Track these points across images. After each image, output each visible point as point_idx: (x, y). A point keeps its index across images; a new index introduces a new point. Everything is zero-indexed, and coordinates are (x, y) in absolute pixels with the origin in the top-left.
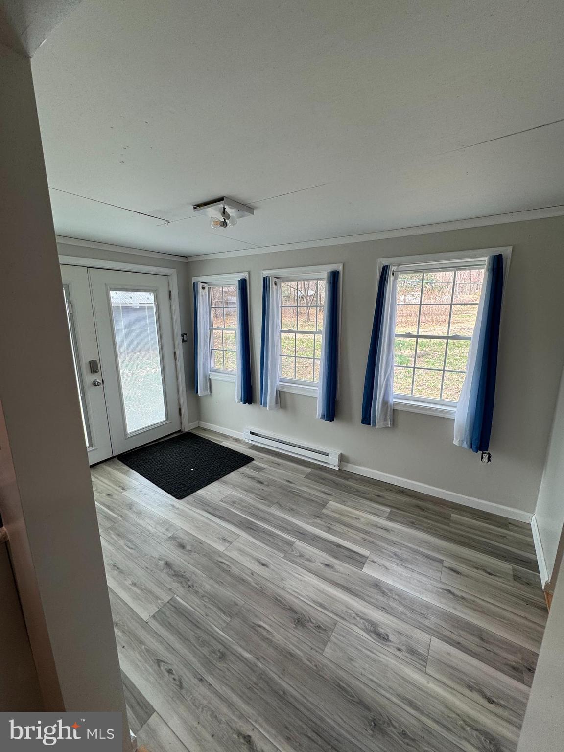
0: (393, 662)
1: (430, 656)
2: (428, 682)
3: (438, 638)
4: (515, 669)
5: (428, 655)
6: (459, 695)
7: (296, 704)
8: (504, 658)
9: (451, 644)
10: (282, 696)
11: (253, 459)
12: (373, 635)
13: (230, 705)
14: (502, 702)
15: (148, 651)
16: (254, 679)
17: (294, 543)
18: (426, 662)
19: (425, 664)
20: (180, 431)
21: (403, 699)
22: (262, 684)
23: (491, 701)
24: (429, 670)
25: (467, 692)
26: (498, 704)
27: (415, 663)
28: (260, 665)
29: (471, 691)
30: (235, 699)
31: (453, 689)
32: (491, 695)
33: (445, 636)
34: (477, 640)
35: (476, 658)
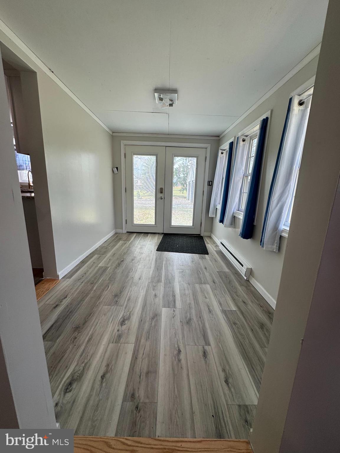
0: (110, 329)
1: (120, 345)
2: (103, 345)
3: (135, 347)
4: (133, 396)
5: (121, 343)
6: (101, 359)
7: (80, 304)
8: (139, 388)
9: (134, 354)
10: (82, 300)
11: (208, 254)
12: (122, 319)
13: (76, 291)
14: (104, 384)
15: (88, 270)
16: (86, 292)
17: (161, 282)
18: (115, 343)
19: (114, 342)
20: (200, 235)
21: (91, 336)
22: (85, 295)
23: (103, 377)
24: (111, 345)
25: (104, 364)
26: (102, 382)
27: (113, 338)
28: (92, 292)
29: (106, 366)
30: (78, 291)
31: (104, 356)
32: (107, 378)
33: (138, 351)
34: (145, 370)
35: (130, 368)
